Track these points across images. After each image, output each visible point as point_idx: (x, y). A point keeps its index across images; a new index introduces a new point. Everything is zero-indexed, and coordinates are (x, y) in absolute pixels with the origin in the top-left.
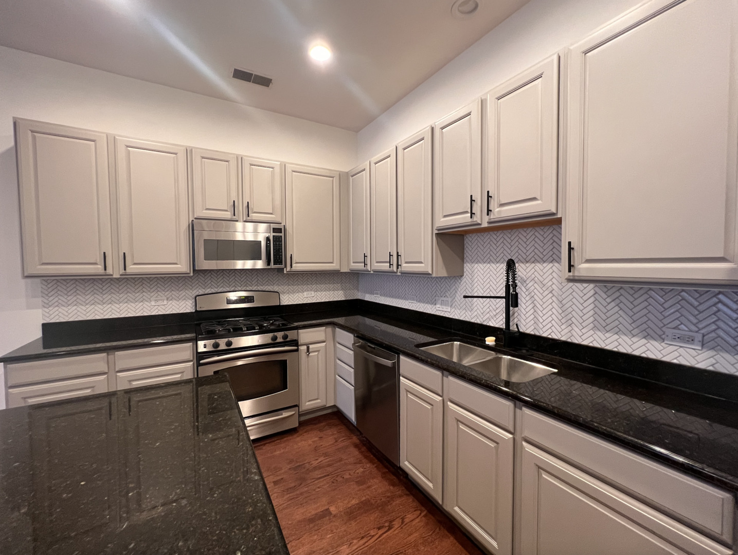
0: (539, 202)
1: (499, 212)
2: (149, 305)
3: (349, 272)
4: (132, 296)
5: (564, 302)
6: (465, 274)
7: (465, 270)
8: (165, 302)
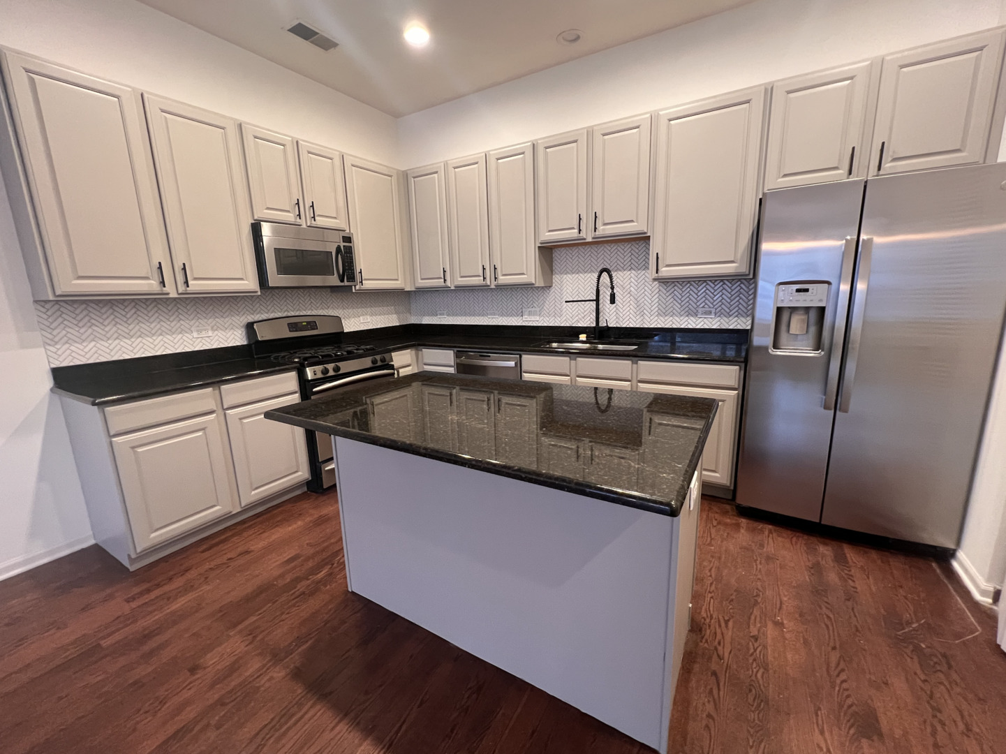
0: (635, 224)
1: (603, 229)
2: (191, 337)
3: (415, 291)
4: (168, 327)
5: (638, 299)
6: (554, 285)
7: (554, 281)
8: (210, 333)
